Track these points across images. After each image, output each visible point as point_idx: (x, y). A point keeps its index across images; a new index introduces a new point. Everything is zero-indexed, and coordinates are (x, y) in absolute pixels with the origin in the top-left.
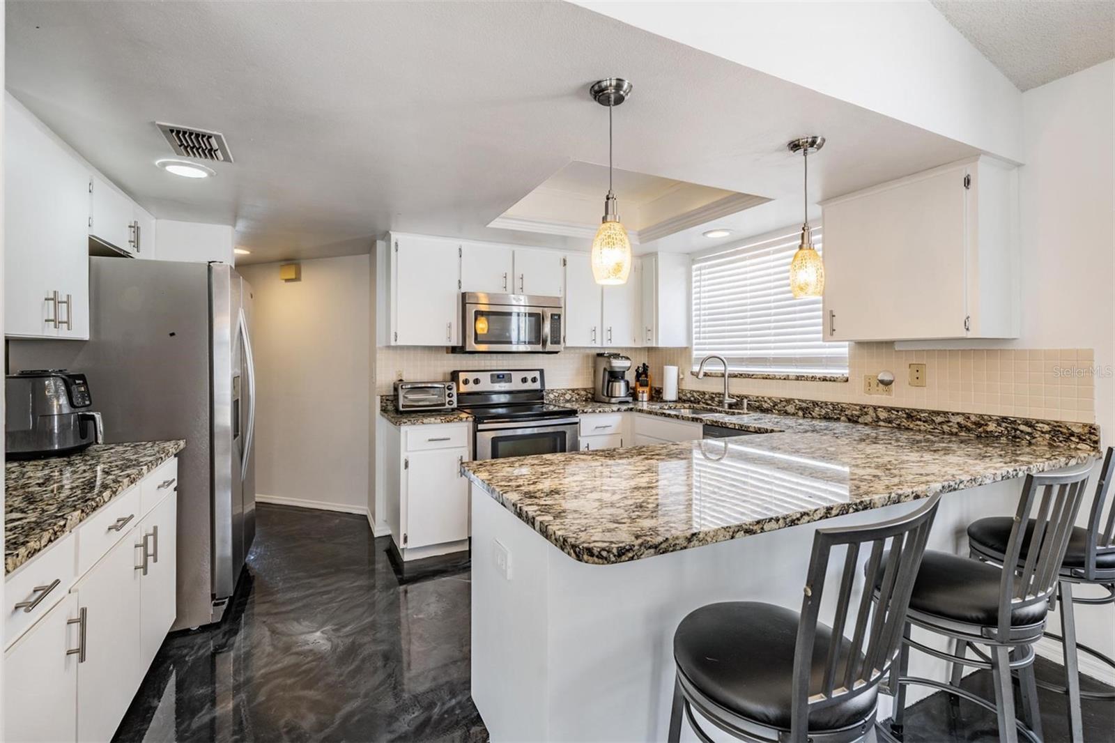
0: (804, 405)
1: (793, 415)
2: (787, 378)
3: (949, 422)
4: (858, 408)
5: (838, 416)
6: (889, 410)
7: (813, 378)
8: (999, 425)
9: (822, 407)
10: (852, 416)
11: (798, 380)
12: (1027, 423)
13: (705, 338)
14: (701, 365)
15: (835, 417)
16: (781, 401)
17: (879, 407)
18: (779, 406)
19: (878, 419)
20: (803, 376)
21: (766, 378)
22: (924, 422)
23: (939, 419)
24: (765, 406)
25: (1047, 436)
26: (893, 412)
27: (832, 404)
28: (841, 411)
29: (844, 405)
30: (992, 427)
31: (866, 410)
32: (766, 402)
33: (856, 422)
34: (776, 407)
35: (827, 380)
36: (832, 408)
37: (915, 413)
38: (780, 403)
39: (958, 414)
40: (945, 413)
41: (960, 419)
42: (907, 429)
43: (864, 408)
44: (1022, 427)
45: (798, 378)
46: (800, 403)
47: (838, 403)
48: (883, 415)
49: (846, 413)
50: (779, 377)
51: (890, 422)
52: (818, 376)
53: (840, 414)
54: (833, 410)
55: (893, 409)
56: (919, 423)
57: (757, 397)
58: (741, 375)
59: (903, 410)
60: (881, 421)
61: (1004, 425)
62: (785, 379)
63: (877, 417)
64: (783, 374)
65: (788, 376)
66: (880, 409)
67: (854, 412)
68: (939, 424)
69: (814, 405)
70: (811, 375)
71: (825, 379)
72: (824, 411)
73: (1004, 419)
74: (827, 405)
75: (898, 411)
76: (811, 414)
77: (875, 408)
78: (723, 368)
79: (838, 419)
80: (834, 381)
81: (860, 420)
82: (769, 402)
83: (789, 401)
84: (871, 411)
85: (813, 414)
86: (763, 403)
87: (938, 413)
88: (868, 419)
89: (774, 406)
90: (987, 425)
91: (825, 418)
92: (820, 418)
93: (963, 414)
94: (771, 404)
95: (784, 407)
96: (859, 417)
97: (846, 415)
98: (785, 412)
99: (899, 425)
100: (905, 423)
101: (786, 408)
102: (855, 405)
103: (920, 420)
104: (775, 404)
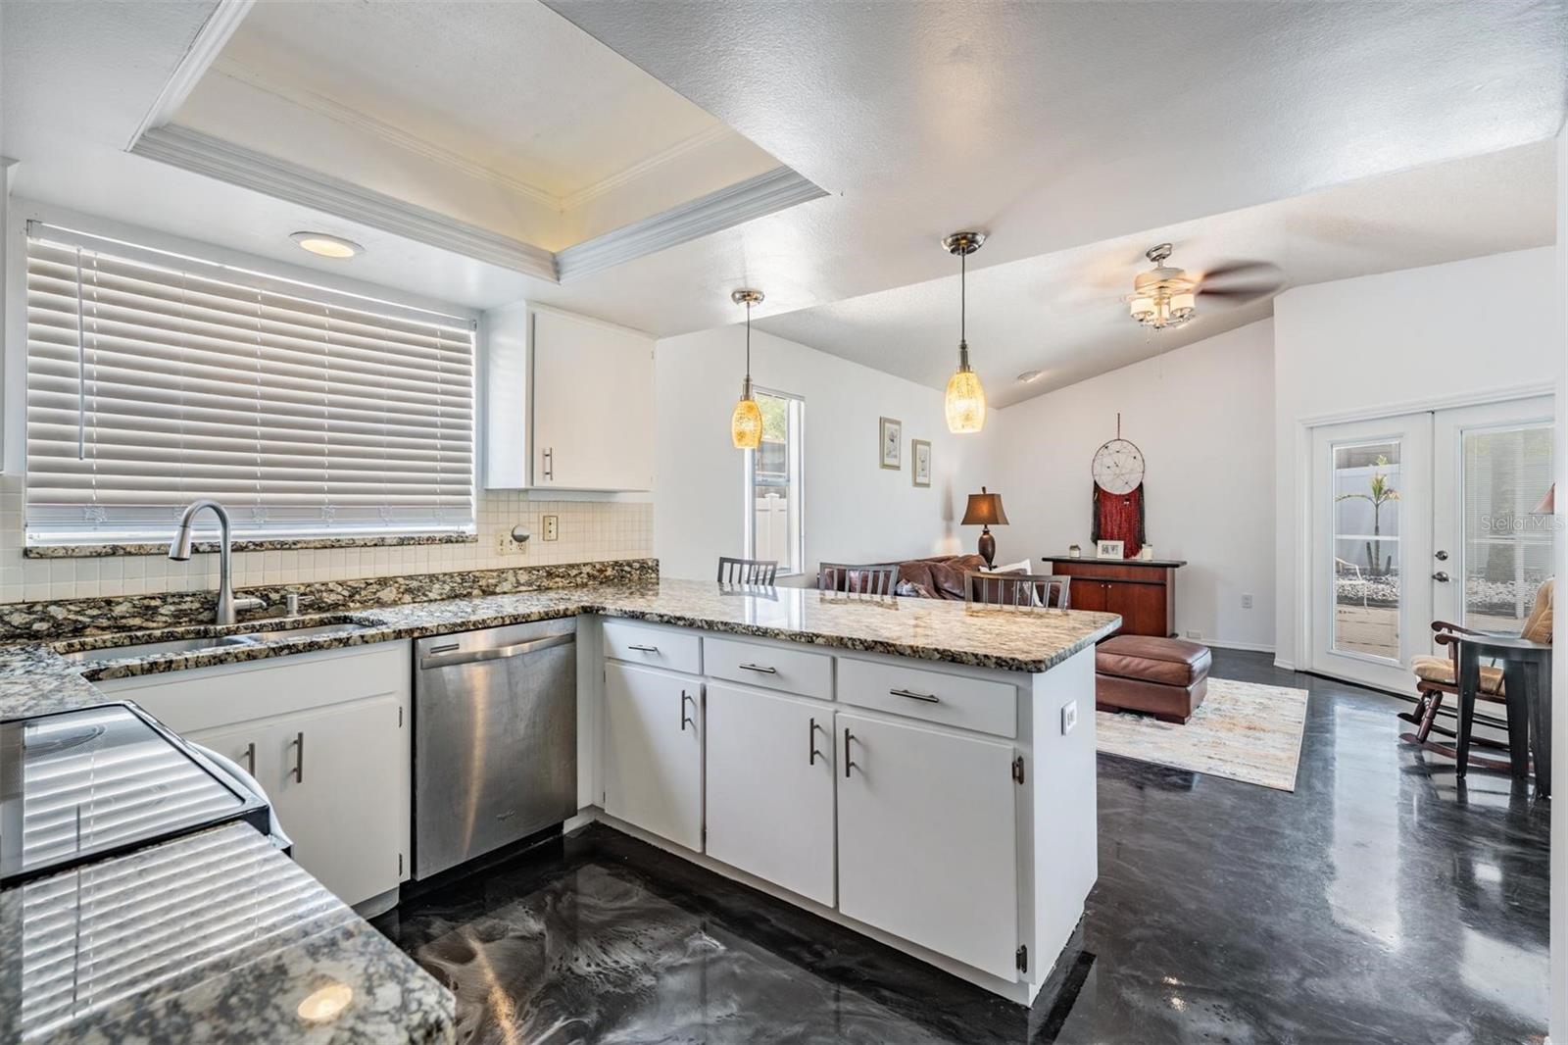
0: (414, 584)
1: (395, 603)
2: (380, 543)
3: (581, 573)
4: (495, 574)
5: (469, 590)
6: (530, 570)
7: (431, 540)
8: (613, 569)
9: (444, 582)
10: (488, 586)
11: (402, 545)
12: (629, 564)
13: (90, 455)
14: (185, 526)
15: (465, 592)
16: (368, 584)
17: (520, 569)
18: (363, 593)
19: (519, 584)
20: (413, 539)
21: (333, 547)
22: (562, 577)
23: (574, 572)
24: (329, 599)
25: (638, 572)
26: (534, 572)
27: (460, 574)
28: (474, 582)
29: (477, 574)
30: (609, 572)
31: (504, 575)
32: (332, 591)
33: (494, 593)
34: (357, 597)
35: (452, 542)
36: (460, 581)
37: (554, 570)
38: (365, 589)
39: (587, 564)
40: (578, 565)
41: (588, 569)
42: (548, 589)
43: (503, 573)
44: (627, 568)
45: (402, 542)
46: (407, 582)
47: (470, 572)
48: (523, 577)
49: (480, 583)
50: (363, 543)
51: (531, 585)
52: (438, 536)
53: (472, 588)
54: (461, 584)
55: (533, 568)
56: (557, 579)
57: (309, 586)
58: (261, 544)
59: (544, 567)
60: (523, 585)
61: (616, 568)
62: (376, 545)
63: (518, 582)
64: (370, 537)
65: (383, 539)
66: (521, 571)
67: (490, 581)
68: (574, 576)
69: (431, 581)
70: (426, 535)
71: (449, 541)
72: (447, 588)
73: (616, 563)
74: (452, 577)
75: (538, 571)
76: (426, 596)
77: (515, 570)
78: (219, 533)
79: (469, 595)
80: (463, 541)
81: (498, 590)
82: (340, 589)
83: (383, 582)
84: (510, 576)
85: (430, 594)
86: (325, 594)
87: (572, 566)
88: (506, 586)
89: (350, 596)
90: (606, 571)
91: (449, 598)
92: (443, 600)
93: (591, 564)
94: (346, 593)
95: (375, 593)
96: (496, 586)
97: (480, 586)
98: (378, 602)
99: (539, 586)
100: (545, 583)
101: (378, 594)
102: (491, 571)
103: (558, 576)
104: (354, 592)
